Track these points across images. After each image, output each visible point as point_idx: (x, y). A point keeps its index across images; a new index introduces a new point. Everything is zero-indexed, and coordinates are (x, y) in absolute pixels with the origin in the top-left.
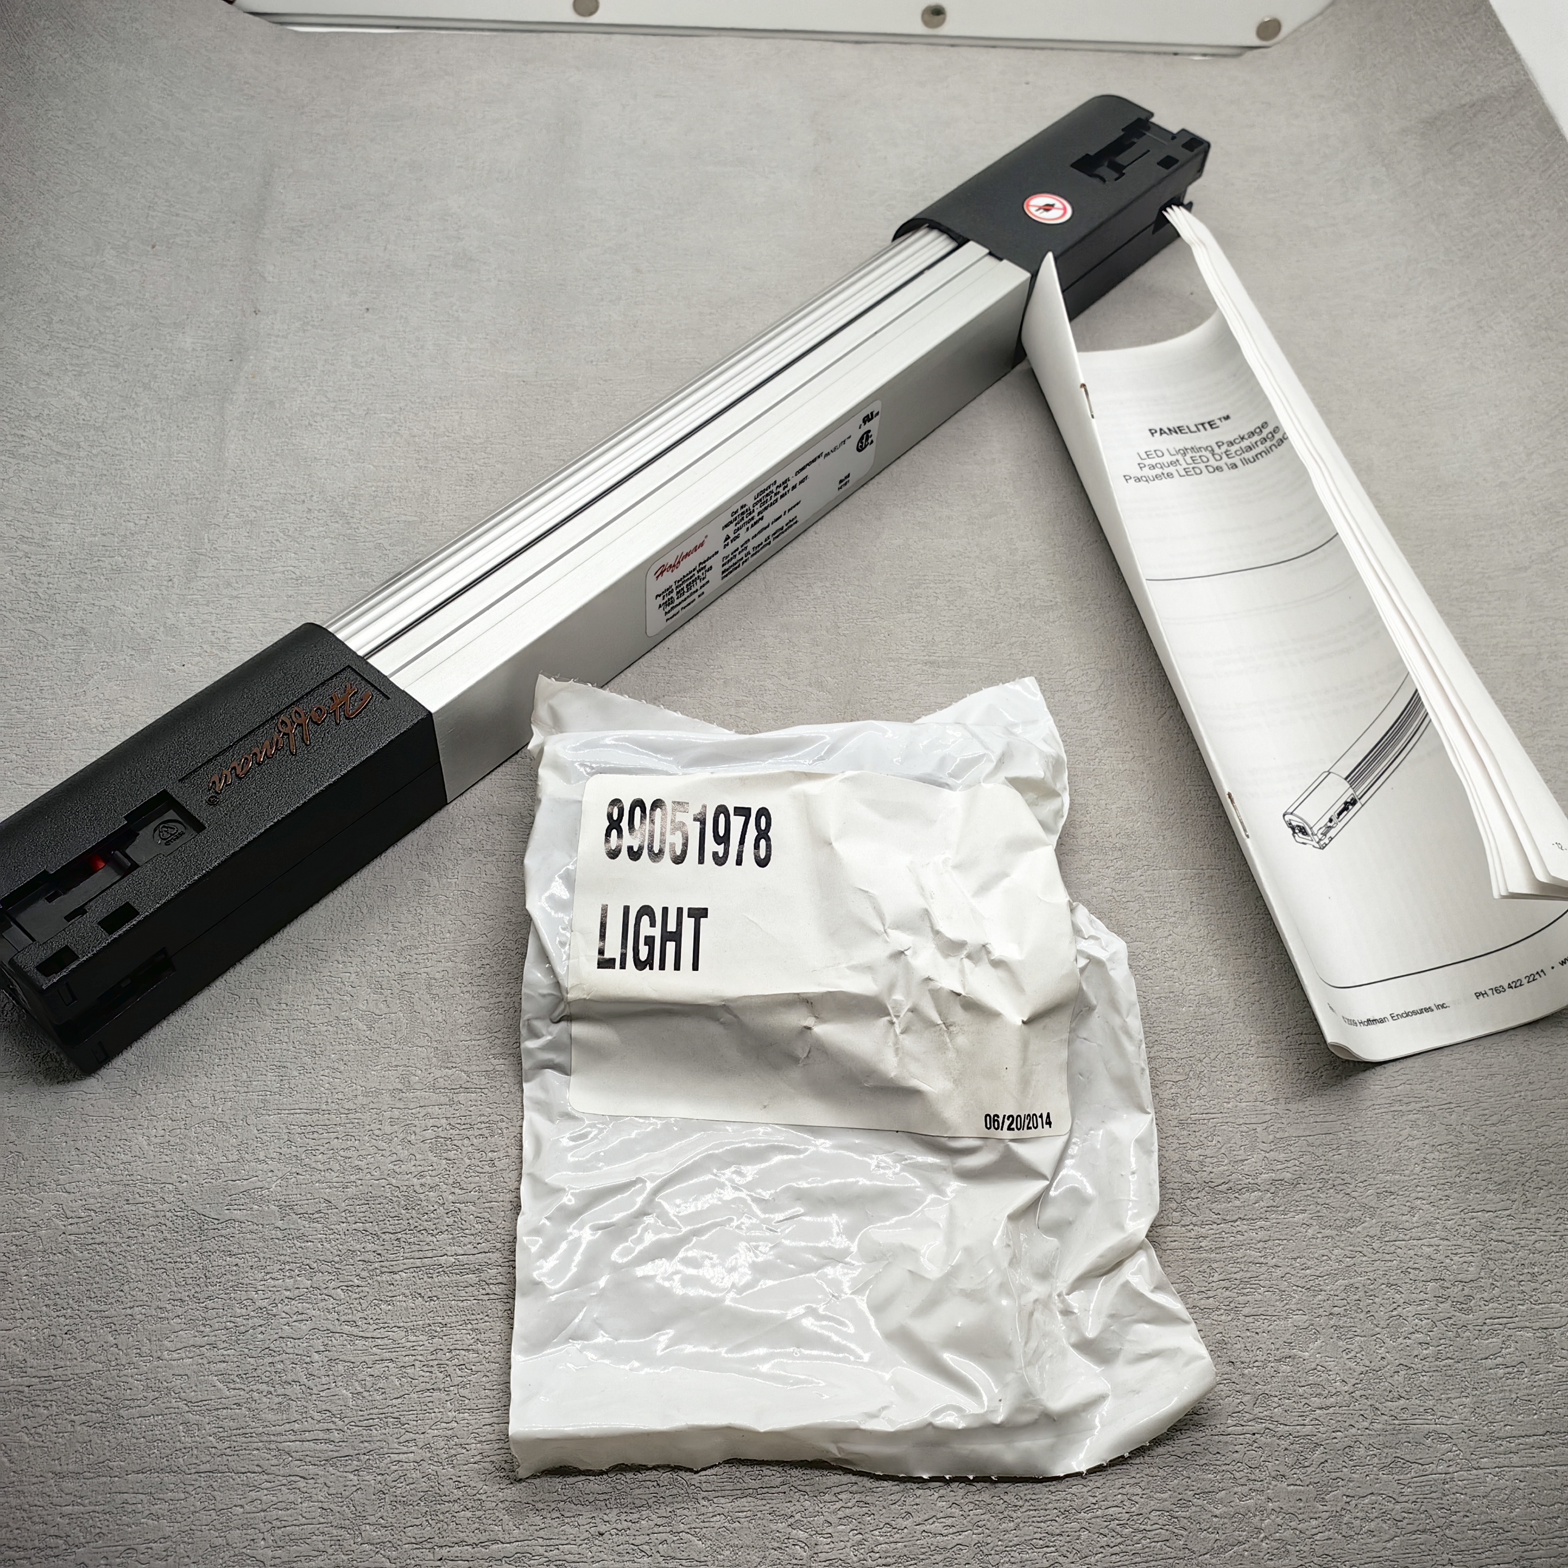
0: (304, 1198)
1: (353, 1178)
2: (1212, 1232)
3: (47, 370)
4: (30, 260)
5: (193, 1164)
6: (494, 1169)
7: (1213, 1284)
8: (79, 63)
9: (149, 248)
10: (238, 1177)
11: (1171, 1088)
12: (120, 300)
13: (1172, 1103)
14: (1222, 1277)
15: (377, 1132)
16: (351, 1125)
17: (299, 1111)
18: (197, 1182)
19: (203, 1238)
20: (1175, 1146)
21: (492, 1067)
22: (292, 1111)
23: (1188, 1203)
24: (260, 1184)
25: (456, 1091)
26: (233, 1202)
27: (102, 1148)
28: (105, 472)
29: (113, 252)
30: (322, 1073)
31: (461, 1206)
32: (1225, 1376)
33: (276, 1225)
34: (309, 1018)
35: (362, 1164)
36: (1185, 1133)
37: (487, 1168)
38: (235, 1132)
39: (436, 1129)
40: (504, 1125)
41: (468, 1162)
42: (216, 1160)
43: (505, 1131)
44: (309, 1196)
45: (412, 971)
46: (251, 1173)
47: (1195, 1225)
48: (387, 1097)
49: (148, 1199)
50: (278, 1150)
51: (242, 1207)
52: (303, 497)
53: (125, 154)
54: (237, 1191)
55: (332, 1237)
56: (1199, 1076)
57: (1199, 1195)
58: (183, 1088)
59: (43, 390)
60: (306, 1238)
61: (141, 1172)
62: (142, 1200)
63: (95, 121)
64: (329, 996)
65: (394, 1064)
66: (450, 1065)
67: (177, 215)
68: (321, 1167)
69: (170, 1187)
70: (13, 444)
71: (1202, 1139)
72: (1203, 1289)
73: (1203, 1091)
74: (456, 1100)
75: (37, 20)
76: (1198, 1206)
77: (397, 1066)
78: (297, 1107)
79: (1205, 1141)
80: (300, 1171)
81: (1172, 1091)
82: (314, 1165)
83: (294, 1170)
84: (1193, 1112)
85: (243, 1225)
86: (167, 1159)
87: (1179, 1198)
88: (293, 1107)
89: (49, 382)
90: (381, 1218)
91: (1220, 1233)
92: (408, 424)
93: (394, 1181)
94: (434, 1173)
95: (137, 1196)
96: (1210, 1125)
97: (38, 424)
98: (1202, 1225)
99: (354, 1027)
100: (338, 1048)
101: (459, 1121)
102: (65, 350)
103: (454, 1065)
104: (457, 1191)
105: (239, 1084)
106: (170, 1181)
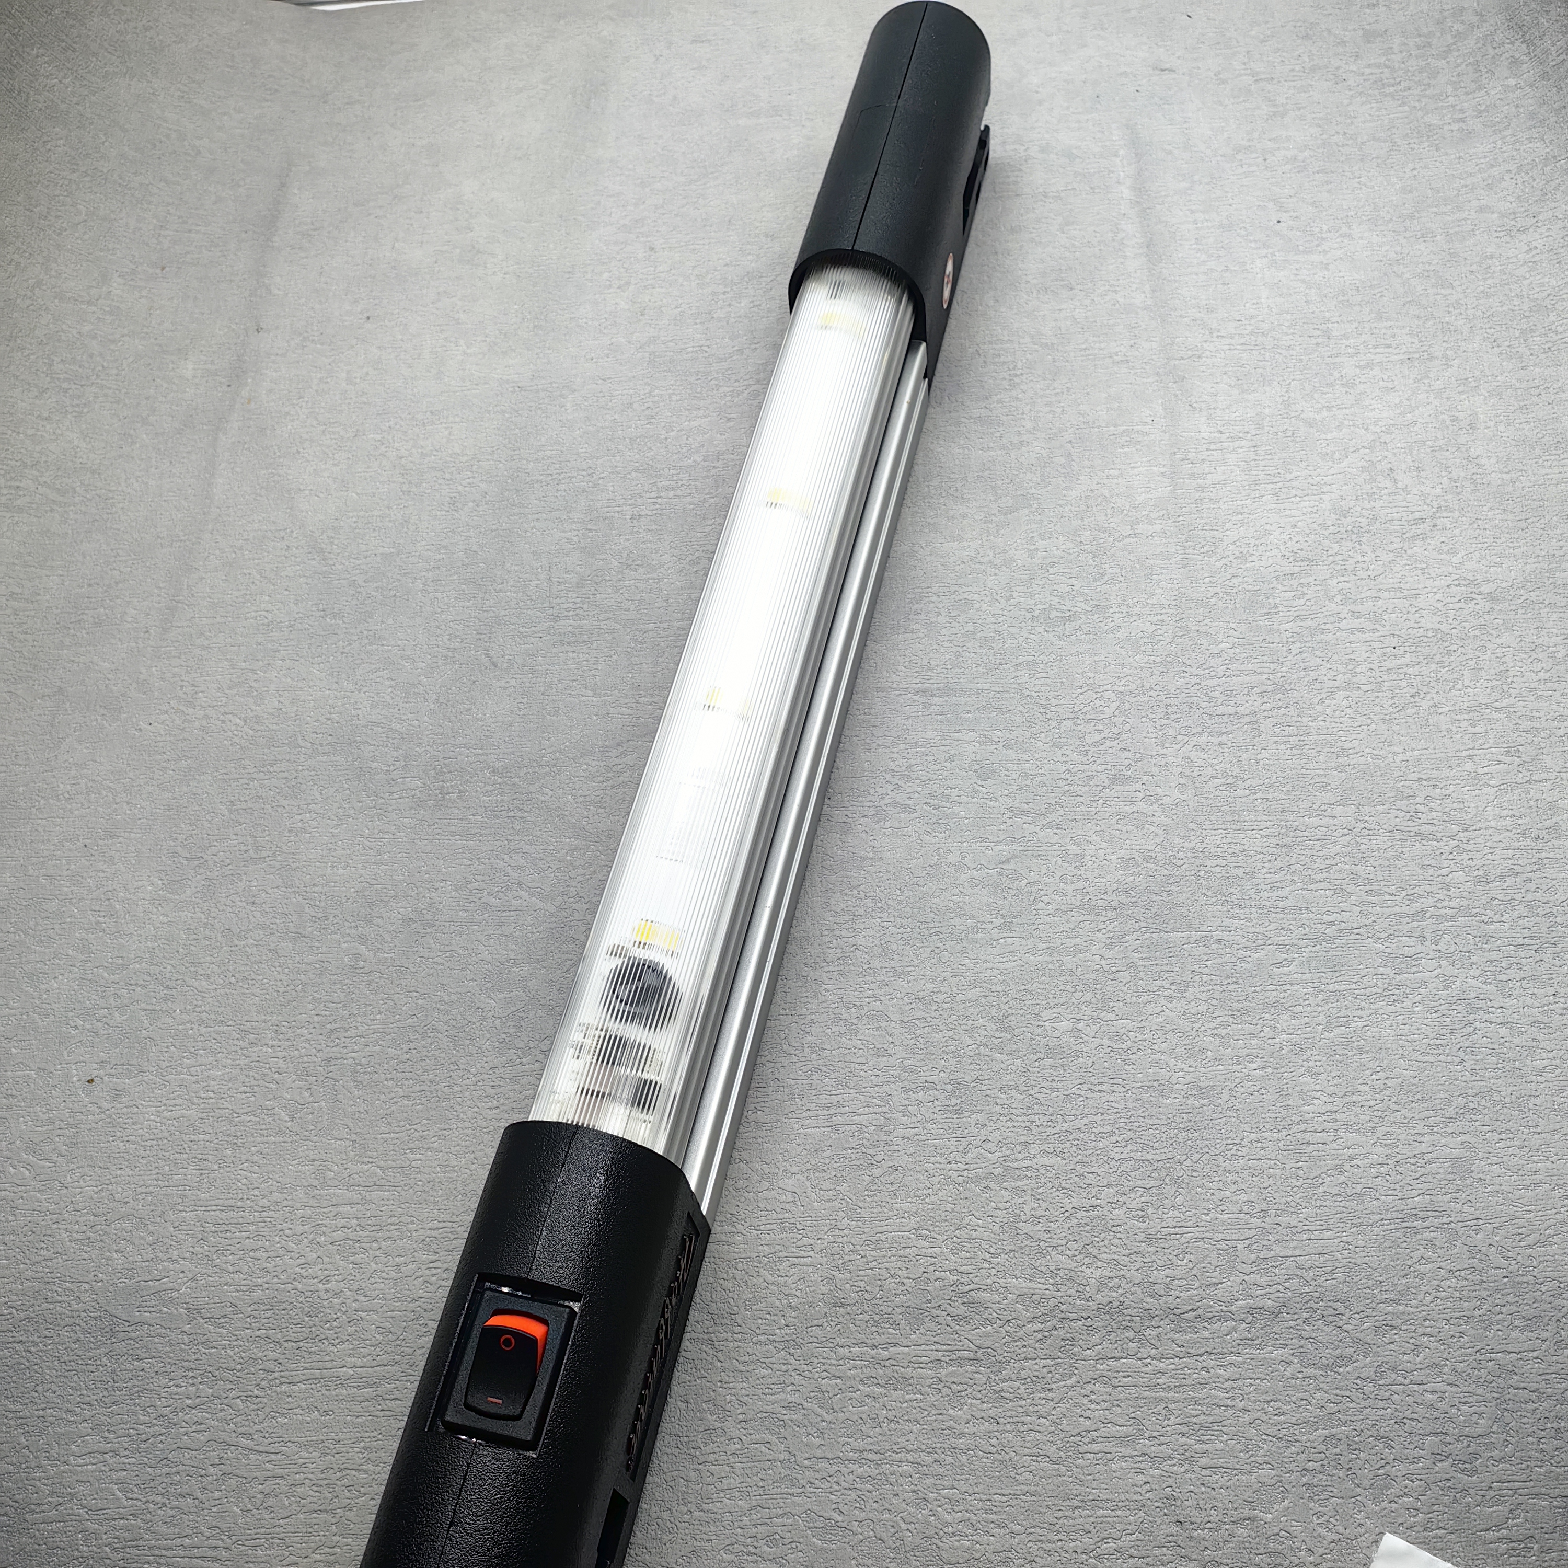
0: (212, 1301)
1: (260, 1281)
2: (1173, 1367)
3: (46, 414)
4: (28, 302)
5: (110, 1262)
6: (400, 1275)
7: (1168, 1428)
8: (82, 86)
9: (158, 271)
10: (150, 1278)
11: (1141, 1196)
12: (126, 331)
13: (1141, 1213)
14: (1178, 1420)
15: (288, 1232)
16: (263, 1224)
17: (214, 1208)
18: (111, 1282)
19: (114, 1340)
20: (1138, 1265)
21: (408, 1162)
22: (209, 1208)
23: (1148, 1331)
24: (171, 1285)
25: (369, 1189)
26: (144, 1304)
27: (27, 1244)
28: (97, 517)
29: (120, 280)
30: (241, 1167)
31: (363, 1314)
32: (1170, 1538)
33: (184, 1329)
34: (234, 1107)
35: (270, 1266)
36: (1152, 1249)
37: (393, 1274)
38: (151, 1228)
39: (346, 1230)
40: (415, 1226)
41: (374, 1266)
42: (131, 1259)
43: (414, 1234)
44: (217, 1299)
45: (339, 1056)
46: (163, 1273)
47: (1153, 1359)
48: (300, 1194)
49: (65, 1298)
50: (191, 1249)
51: (152, 1309)
52: (282, 534)
53: (135, 174)
54: (149, 1292)
55: (235, 1343)
56: (1177, 1181)
57: (1162, 1323)
58: (107, 1182)
59: (42, 436)
60: (211, 1345)
61: (61, 1270)
62: (60, 1299)
63: (103, 143)
64: (256, 1083)
65: (312, 1157)
66: (366, 1160)
67: (190, 231)
68: (231, 1269)
69: (87, 1286)
70: (8, 497)
71: (1170, 1257)
72: (1156, 1434)
73: (1180, 1200)
74: (368, 1198)
75: (27, 49)
76: (1158, 1336)
77: (314, 1160)
78: (213, 1203)
79: (1175, 1260)
80: (210, 1272)
81: (1143, 1199)
82: (224, 1266)
83: (205, 1270)
84: (1164, 1224)
85: (152, 1328)
86: (86, 1256)
87: (1137, 1326)
88: (209, 1203)
89: (48, 427)
90: (284, 1325)
91: (1182, 1369)
92: (396, 445)
93: (299, 1286)
94: (339, 1278)
95: (56, 1294)
96: (1183, 1240)
97: (35, 472)
98: (1162, 1358)
99: (276, 1117)
100: (259, 1139)
101: (369, 1222)
102: (66, 390)
103: (371, 1160)
104: (362, 1298)
105: (161, 1178)
106: (86, 1279)
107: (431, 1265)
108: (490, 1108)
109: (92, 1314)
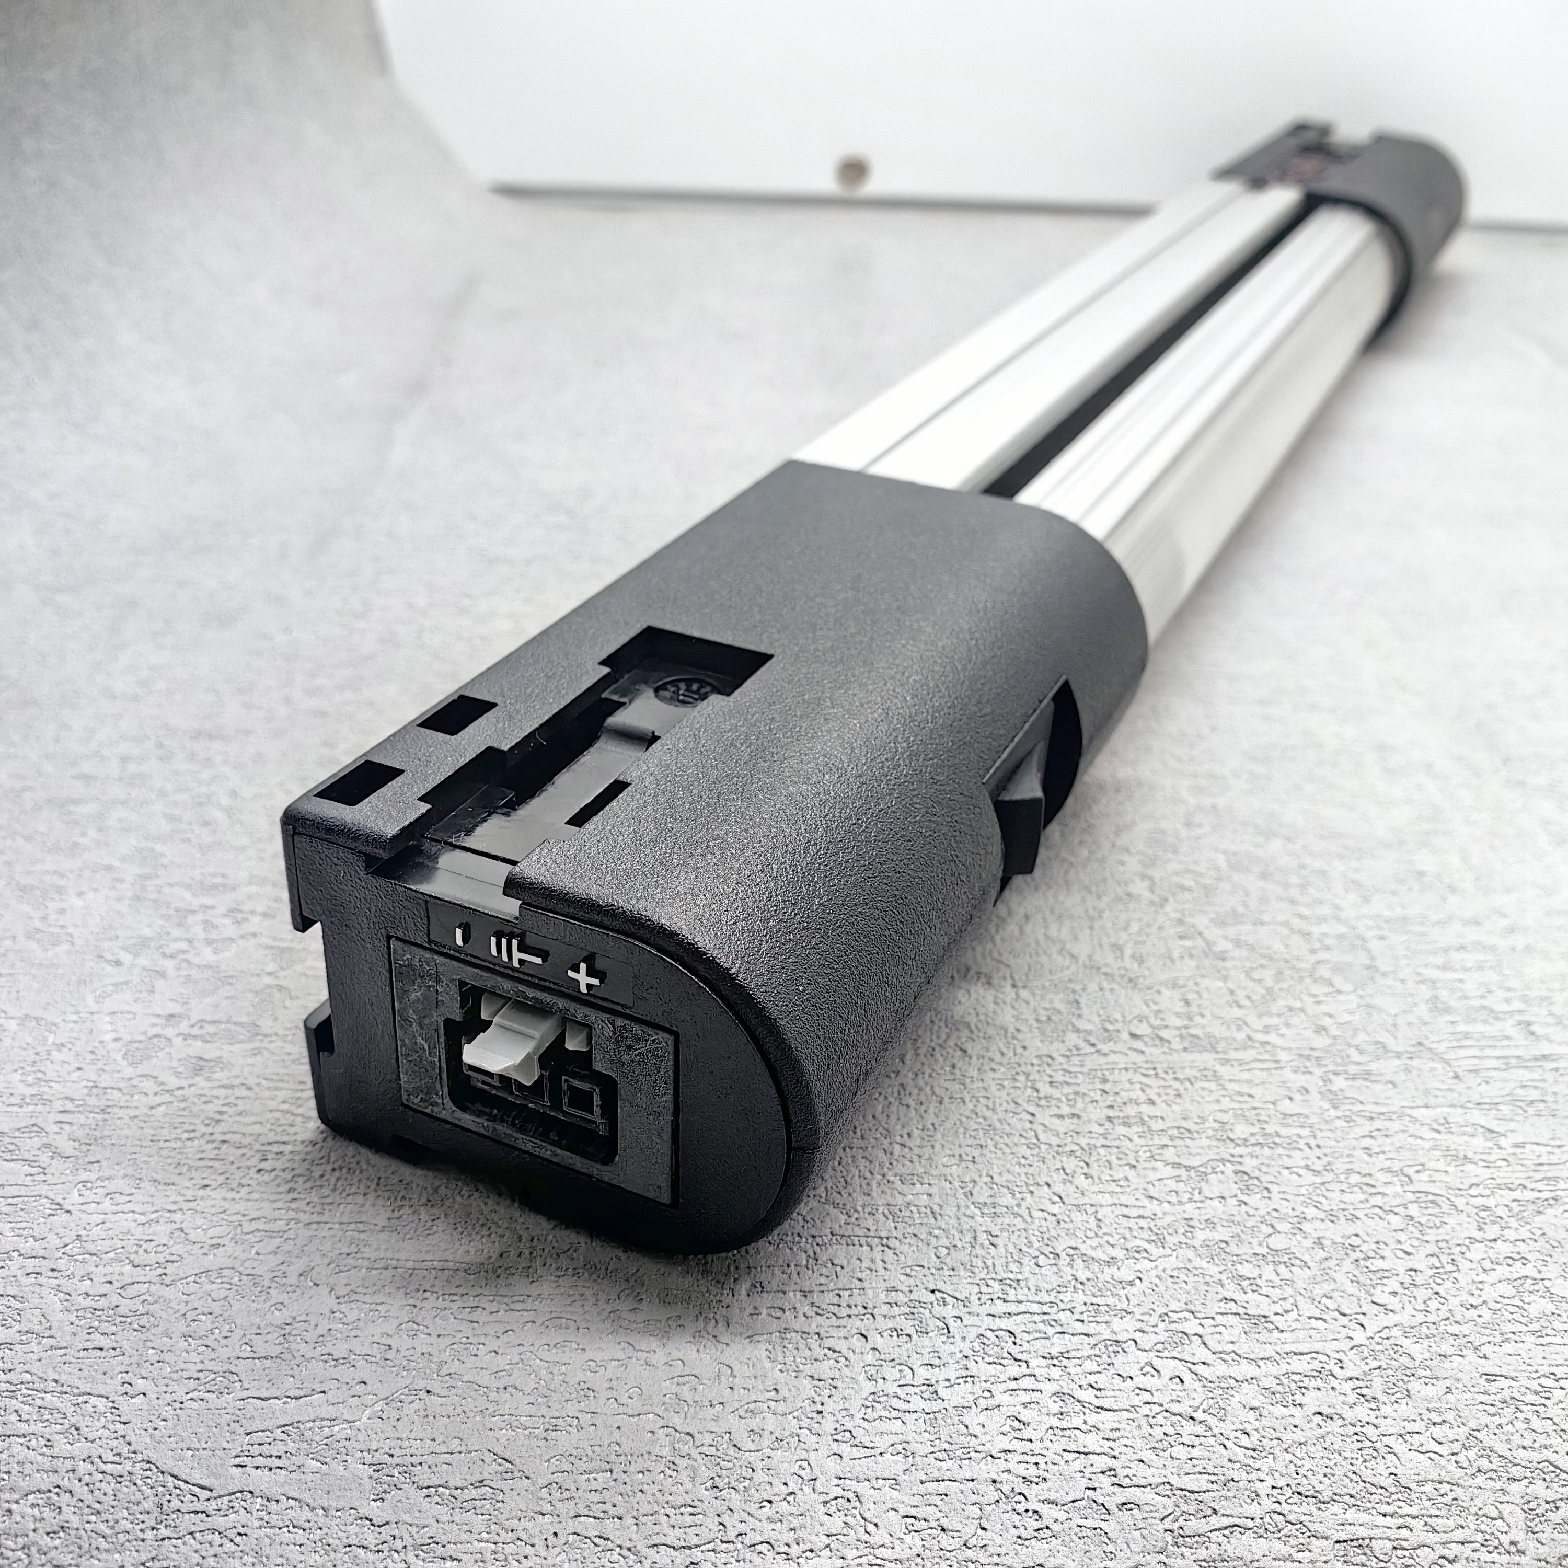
0: (444, 1449)
1: (571, 1408)
5: (167, 1357)
6: (936, 1406)
19: (164, 1532)
24: (332, 1412)
26: (255, 1450)
31: (863, 1488)
33: (363, 1512)
37: (917, 1403)
40: (949, 1312)
41: (869, 1387)
42: (224, 1353)
44: (455, 1445)
46: (308, 1385)
49: (38, 1428)
51: (276, 1463)
54: (268, 1424)
55: (510, 1549)
60: (439, 1550)
61: (35, 1367)
62: (23, 1428)
69: (101, 1404)
80: (435, 1387)
83: (421, 1384)
85: (273, 1506)
90: (646, 1508)
93: (677, 1421)
94: (781, 1407)
95: (14, 1418)
104: (845, 1449)
106: (102, 1390)
107: (1013, 1385)
108: (1061, 1117)
109: (109, 1468)
